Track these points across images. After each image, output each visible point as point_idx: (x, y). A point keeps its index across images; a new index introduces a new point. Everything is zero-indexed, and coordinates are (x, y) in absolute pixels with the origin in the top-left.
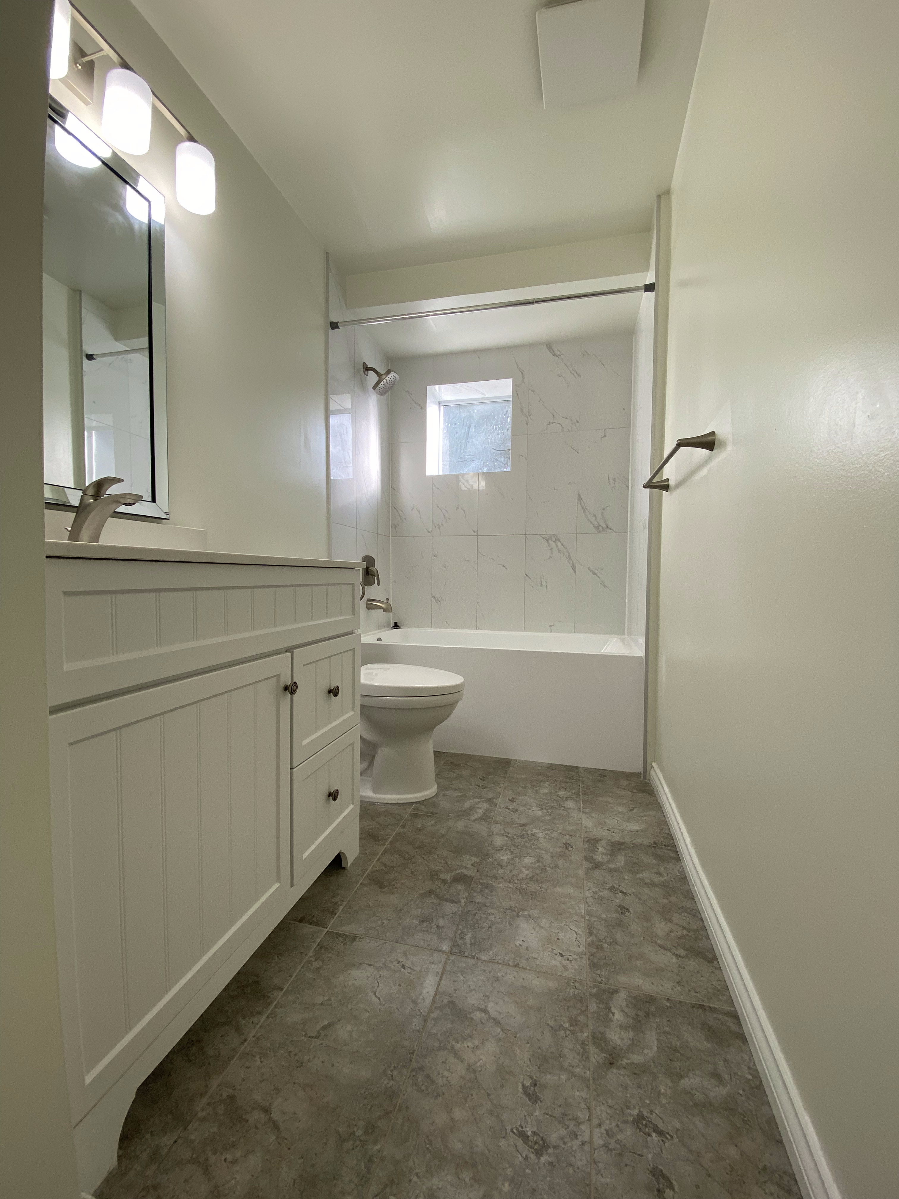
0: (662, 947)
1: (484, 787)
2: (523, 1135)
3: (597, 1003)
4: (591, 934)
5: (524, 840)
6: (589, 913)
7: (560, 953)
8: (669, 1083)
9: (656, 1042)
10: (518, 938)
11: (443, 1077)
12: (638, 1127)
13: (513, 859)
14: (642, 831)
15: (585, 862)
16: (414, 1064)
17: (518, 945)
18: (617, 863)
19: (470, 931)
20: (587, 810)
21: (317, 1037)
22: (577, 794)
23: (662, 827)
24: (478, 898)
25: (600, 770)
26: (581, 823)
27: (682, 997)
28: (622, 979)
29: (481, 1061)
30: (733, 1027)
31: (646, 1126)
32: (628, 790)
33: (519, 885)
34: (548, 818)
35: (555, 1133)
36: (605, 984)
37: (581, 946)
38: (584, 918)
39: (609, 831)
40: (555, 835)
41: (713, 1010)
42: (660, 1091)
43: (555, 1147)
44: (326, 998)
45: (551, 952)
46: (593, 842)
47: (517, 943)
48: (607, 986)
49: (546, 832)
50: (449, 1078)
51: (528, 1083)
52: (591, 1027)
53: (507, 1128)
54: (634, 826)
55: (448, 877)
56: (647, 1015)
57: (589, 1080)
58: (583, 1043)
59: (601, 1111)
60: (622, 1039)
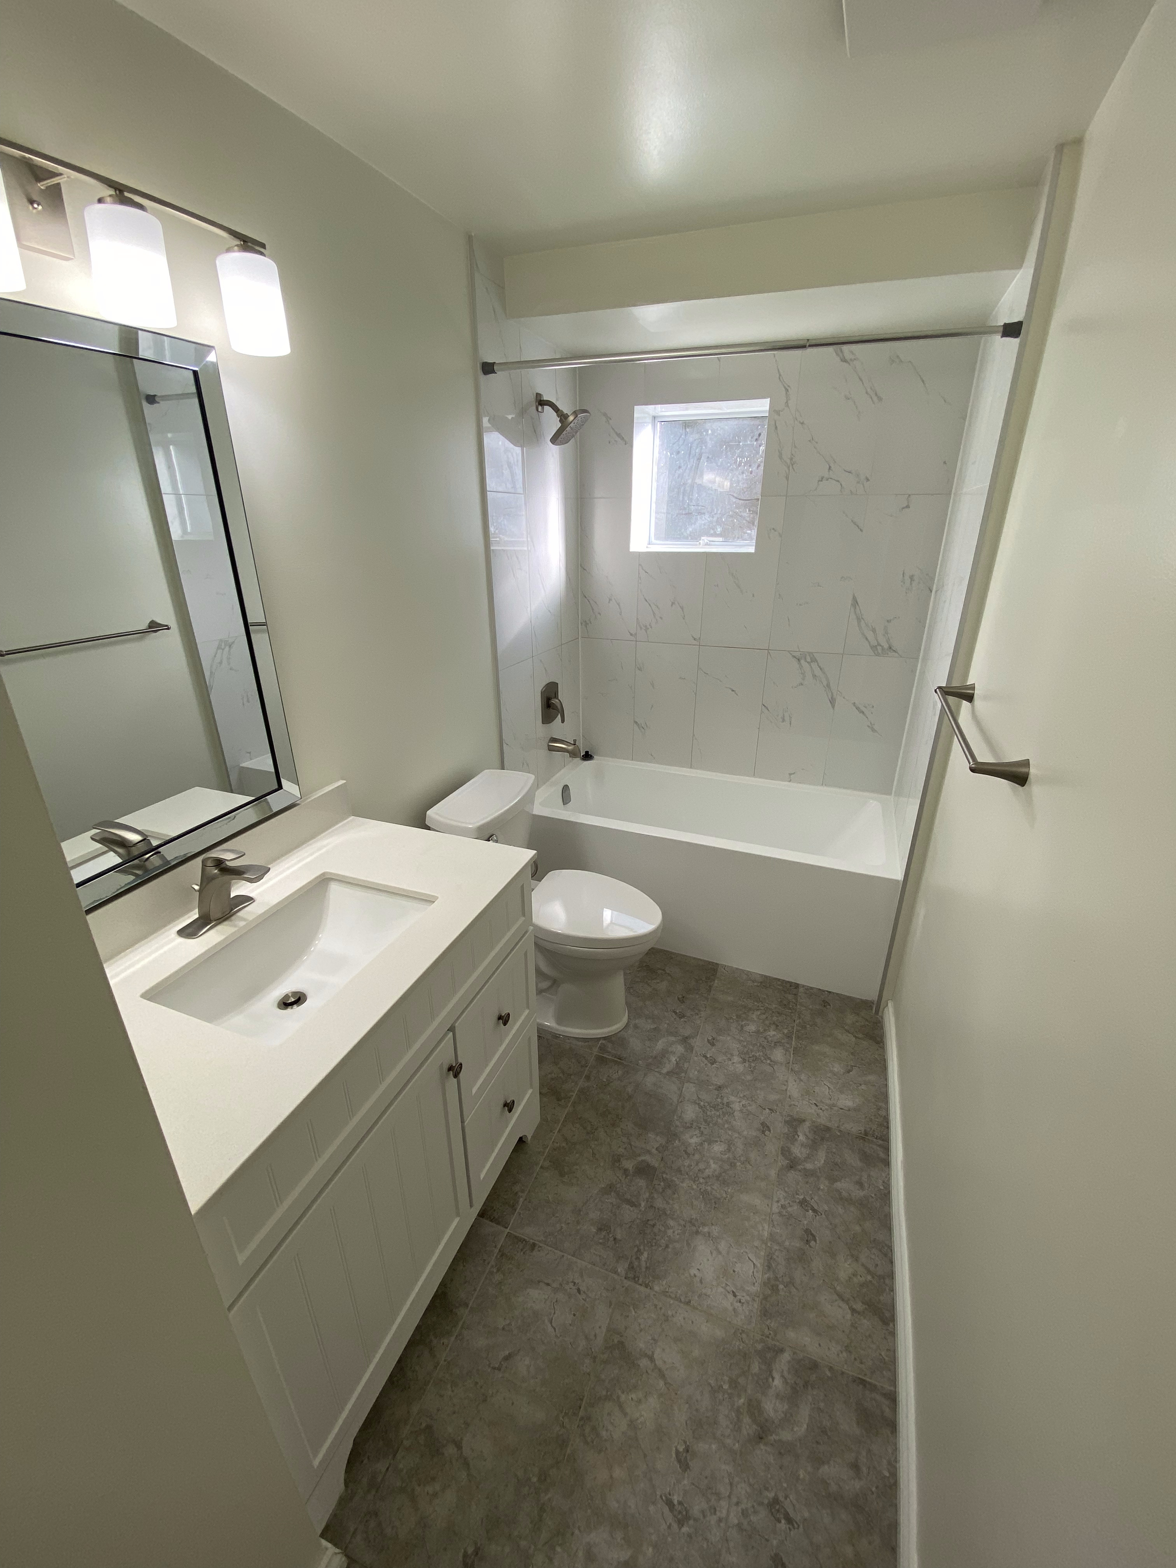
0: (841, 1297)
1: (682, 1016)
2: (670, 1504)
3: (759, 1363)
4: (769, 1267)
5: (718, 1113)
6: (772, 1237)
7: (733, 1292)
8: (809, 1469)
9: (807, 1419)
10: (693, 1264)
11: (607, 1430)
12: (771, 1510)
13: (701, 1144)
14: (855, 1110)
15: (780, 1157)
16: (582, 1413)
17: (692, 1275)
18: (816, 1162)
19: (647, 1248)
20: (796, 1067)
21: (499, 1369)
22: (789, 1037)
23: (880, 1104)
24: (659, 1203)
25: (824, 991)
26: (786, 1090)
27: (845, 1367)
28: (791, 1334)
29: (642, 1418)
30: (887, 1411)
31: (778, 1511)
32: (852, 1034)
33: (703, 1185)
34: (749, 1078)
35: (697, 1506)
36: (773, 1339)
37: (756, 1284)
38: (766, 1244)
39: (817, 1106)
40: (753, 1108)
41: (873, 1388)
42: (799, 1475)
43: (696, 1520)
44: (508, 1322)
45: (724, 1288)
46: (794, 1122)
47: (693, 1271)
48: (773, 1343)
49: (744, 1102)
50: (612, 1433)
51: (681, 1449)
52: (749, 1392)
53: (658, 1493)
54: (846, 1101)
55: (629, 1165)
56: (806, 1385)
57: (736, 1454)
58: (738, 1411)
59: (742, 1489)
60: (776, 1411)
